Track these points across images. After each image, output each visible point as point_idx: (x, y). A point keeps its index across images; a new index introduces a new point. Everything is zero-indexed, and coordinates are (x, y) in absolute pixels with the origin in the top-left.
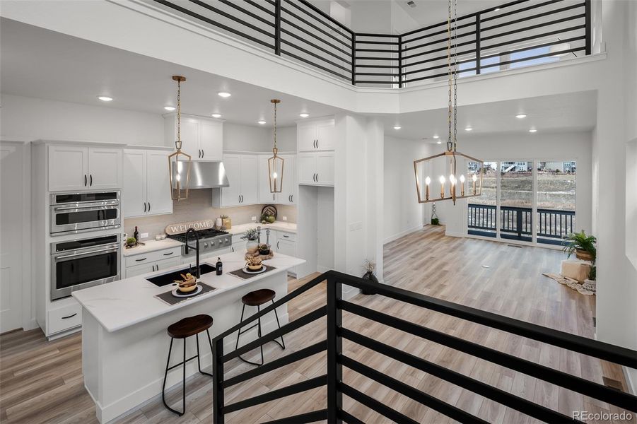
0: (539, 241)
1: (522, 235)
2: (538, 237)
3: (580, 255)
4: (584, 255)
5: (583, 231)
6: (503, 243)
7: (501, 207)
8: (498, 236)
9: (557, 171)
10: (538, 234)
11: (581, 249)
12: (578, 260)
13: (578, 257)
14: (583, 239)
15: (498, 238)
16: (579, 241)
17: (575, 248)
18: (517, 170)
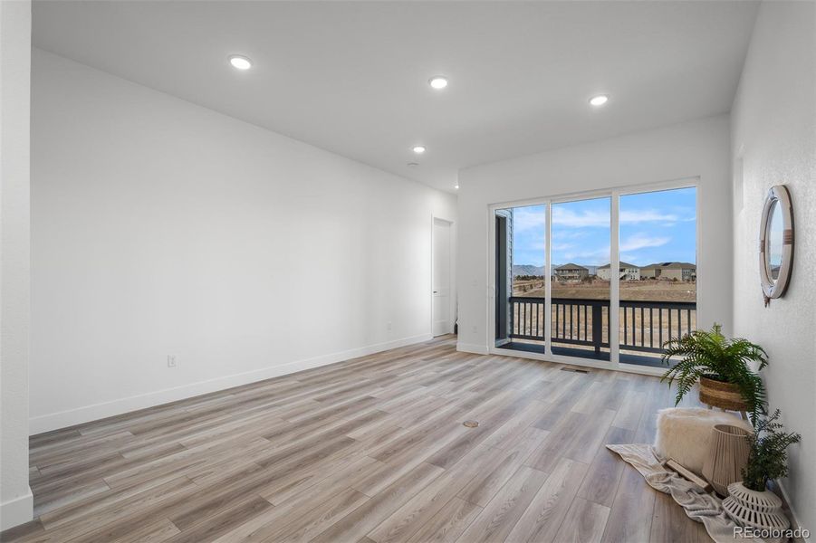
0: (623, 359)
1: (602, 349)
2: (622, 352)
3: (711, 392)
4: (723, 395)
5: (717, 327)
6: (554, 364)
7: (552, 299)
8: (548, 350)
9: (675, 280)
10: (621, 347)
11: (715, 378)
12: (704, 408)
13: (704, 398)
14: (718, 348)
15: (548, 356)
16: (708, 354)
17: (697, 373)
18: (628, 279)
